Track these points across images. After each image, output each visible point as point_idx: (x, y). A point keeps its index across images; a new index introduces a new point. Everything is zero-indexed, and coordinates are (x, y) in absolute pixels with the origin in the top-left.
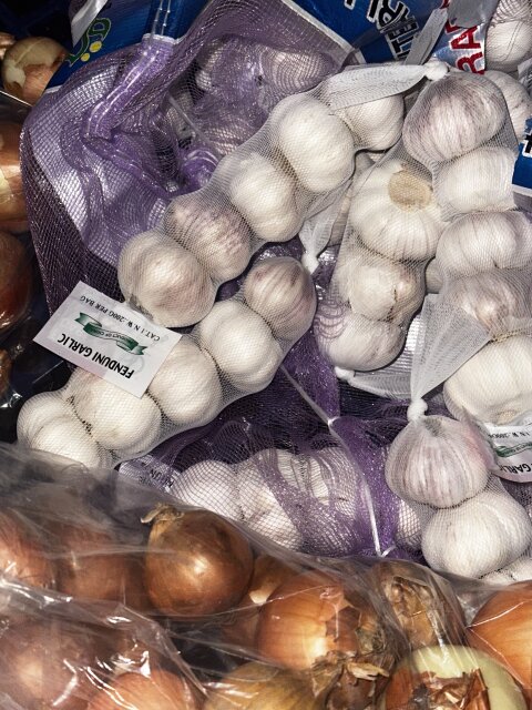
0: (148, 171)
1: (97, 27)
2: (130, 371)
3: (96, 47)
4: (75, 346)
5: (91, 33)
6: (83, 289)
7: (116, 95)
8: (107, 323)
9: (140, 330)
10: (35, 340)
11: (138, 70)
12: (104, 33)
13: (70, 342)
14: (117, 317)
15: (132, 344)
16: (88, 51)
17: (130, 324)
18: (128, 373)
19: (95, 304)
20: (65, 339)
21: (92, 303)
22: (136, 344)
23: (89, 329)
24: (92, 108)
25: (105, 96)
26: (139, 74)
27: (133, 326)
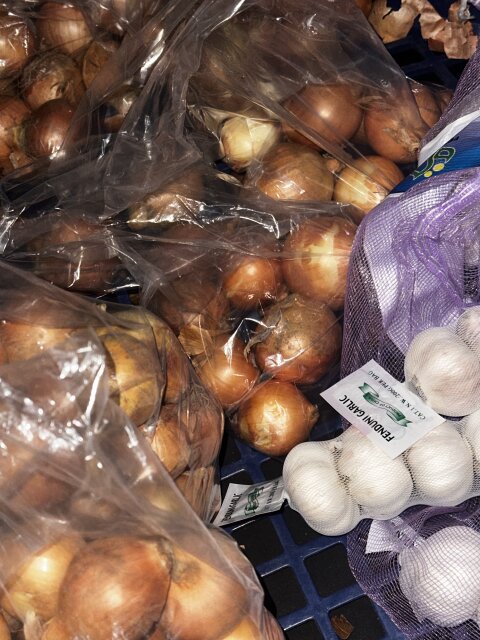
0: (452, 280)
1: (444, 153)
2: (391, 436)
3: (438, 167)
4: (352, 406)
5: (437, 156)
6: (373, 366)
7: (450, 203)
8: (384, 395)
9: (411, 408)
10: (323, 394)
11: (473, 187)
12: (448, 158)
13: (349, 402)
14: (394, 393)
15: (400, 416)
16: (431, 170)
17: (404, 401)
18: (388, 437)
19: (379, 380)
20: (345, 400)
21: (377, 378)
22: (404, 417)
23: (368, 396)
24: (427, 211)
25: (441, 204)
26: (473, 190)
27: (406, 403)
